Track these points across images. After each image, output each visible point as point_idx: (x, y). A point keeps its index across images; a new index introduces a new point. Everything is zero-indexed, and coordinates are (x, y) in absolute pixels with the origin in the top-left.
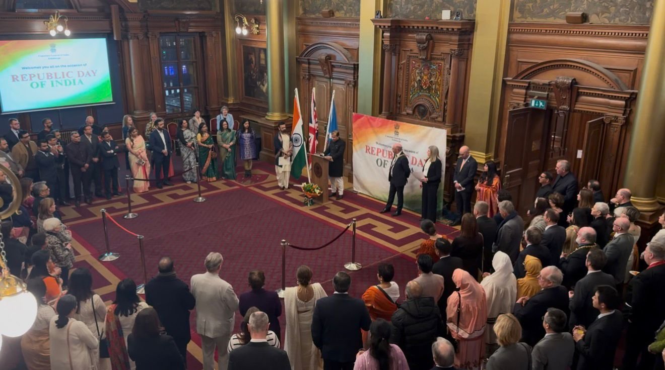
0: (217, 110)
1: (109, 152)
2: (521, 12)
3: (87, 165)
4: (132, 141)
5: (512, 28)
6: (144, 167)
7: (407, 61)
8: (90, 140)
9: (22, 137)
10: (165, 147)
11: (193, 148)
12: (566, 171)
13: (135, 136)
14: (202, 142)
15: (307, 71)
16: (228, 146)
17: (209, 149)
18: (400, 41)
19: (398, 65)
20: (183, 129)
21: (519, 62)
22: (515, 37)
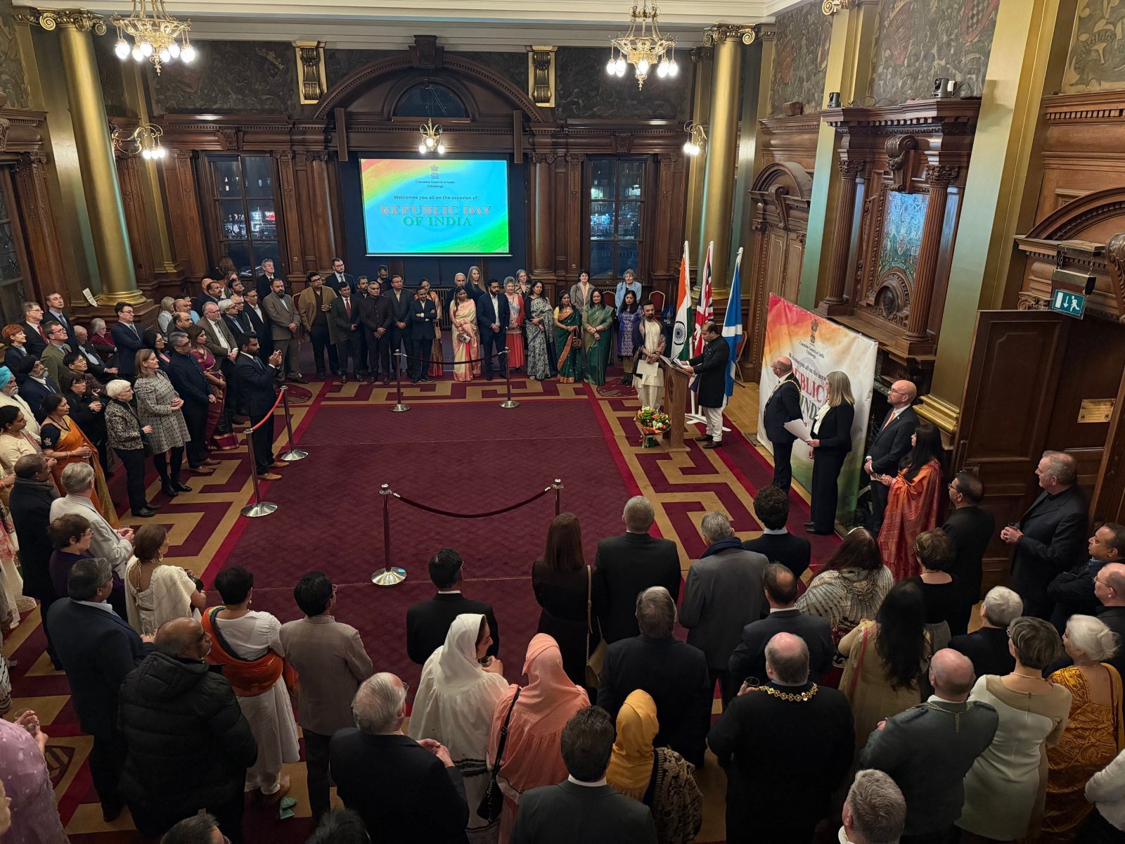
0: (664, 279)
1: (418, 315)
2: (1080, 69)
3: (381, 329)
4: (457, 305)
5: (1051, 110)
6: (469, 345)
7: (880, 196)
8: (398, 296)
9: (310, 281)
10: (497, 320)
11: (540, 326)
12: (1061, 482)
13: (462, 300)
14: (559, 321)
15: (761, 216)
16: (593, 330)
17: (568, 333)
18: (874, 153)
19: (866, 202)
20: (532, 297)
21: (1059, 195)
22: (1054, 133)
